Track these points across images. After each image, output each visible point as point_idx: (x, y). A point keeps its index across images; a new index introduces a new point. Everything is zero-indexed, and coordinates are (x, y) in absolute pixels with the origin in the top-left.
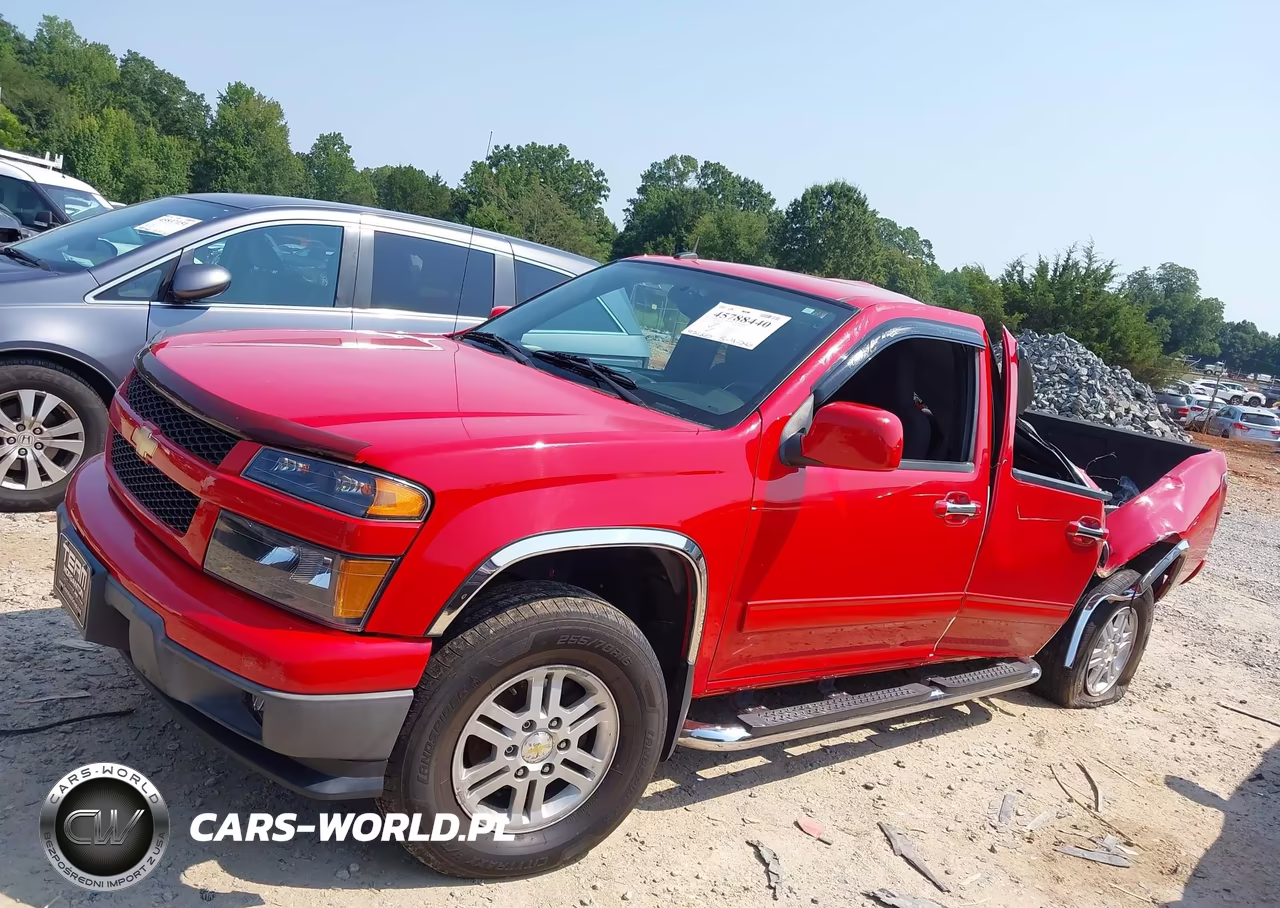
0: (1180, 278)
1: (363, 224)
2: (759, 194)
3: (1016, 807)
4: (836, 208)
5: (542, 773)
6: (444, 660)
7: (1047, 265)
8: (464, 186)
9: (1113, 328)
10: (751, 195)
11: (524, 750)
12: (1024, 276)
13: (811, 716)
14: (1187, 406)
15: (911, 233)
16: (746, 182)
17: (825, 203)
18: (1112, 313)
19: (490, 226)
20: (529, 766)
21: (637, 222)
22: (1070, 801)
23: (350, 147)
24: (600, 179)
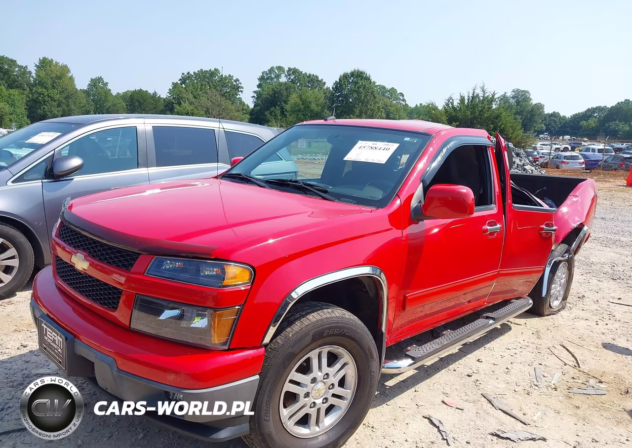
0: (522, 95)
1: (145, 124)
2: (317, 80)
3: (542, 372)
4: (356, 83)
5: (323, 403)
6: (269, 355)
7: (464, 97)
8: (170, 95)
9: (500, 124)
10: (314, 81)
11: (312, 394)
12: (454, 104)
13: (440, 346)
14: (538, 156)
15: (393, 90)
16: (310, 75)
17: (350, 81)
18: (498, 117)
19: (187, 114)
20: (316, 401)
21: (260, 102)
22: (565, 365)
23: (108, 83)
24: (238, 83)
